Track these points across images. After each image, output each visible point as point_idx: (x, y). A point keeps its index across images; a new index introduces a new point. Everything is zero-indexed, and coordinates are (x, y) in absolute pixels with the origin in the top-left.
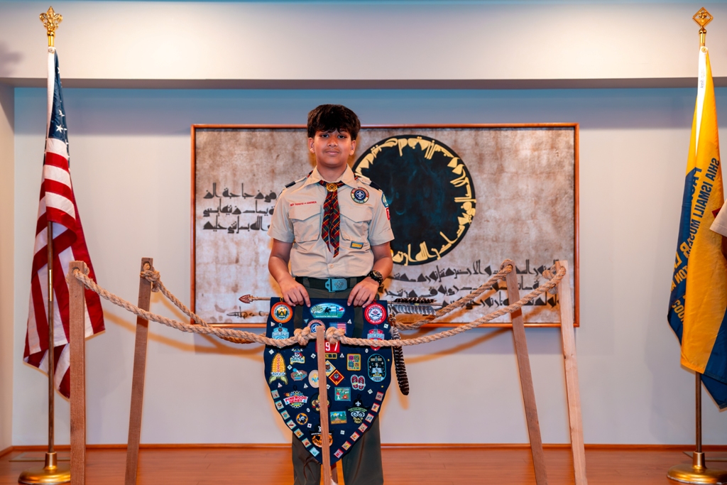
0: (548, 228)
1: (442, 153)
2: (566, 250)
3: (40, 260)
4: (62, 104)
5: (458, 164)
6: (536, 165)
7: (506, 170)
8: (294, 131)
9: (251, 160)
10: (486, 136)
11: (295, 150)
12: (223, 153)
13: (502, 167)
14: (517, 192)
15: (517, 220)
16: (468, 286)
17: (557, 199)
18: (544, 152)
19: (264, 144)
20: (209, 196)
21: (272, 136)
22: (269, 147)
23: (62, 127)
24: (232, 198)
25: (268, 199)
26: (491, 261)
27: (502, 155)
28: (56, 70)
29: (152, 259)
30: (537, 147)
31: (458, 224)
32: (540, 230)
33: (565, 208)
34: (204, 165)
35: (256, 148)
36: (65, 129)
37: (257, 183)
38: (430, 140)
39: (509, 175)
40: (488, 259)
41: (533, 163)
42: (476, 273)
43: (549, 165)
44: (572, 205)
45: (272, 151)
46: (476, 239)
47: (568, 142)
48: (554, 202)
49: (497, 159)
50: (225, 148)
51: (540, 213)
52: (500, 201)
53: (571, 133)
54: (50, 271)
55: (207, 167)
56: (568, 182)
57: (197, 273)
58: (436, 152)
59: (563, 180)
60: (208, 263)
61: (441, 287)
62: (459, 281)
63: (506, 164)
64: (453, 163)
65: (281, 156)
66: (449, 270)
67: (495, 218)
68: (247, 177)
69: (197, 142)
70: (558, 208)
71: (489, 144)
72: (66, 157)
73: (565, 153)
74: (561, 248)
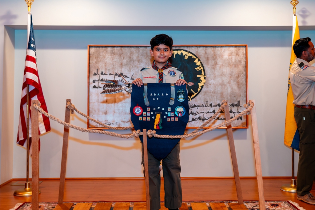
0: (235, 87)
1: (191, 57)
2: (243, 97)
3: (24, 101)
4: (33, 36)
5: (198, 61)
6: (230, 61)
7: (218, 64)
8: (131, 48)
9: (113, 59)
10: (210, 50)
11: (131, 55)
12: (101, 57)
13: (216, 62)
14: (223, 73)
15: (222, 84)
16: (203, 112)
17: (239, 76)
18: (233, 56)
19: (118, 53)
20: (95, 74)
21: (121, 49)
22: (120, 54)
23: (33, 45)
24: (105, 75)
25: (119, 76)
26: (212, 101)
27: (216, 57)
28: (31, 21)
29: (71, 100)
30: (230, 54)
31: (198, 86)
32: (232, 89)
33: (242, 79)
34: (93, 61)
35: (115, 54)
36: (35, 46)
37: (115, 69)
38: (187, 51)
39: (219, 66)
40: (211, 101)
41: (229, 61)
42: (206, 106)
43: (235, 62)
44: (245, 78)
45: (121, 56)
46: (206, 92)
47: (243, 52)
48: (238, 77)
49: (214, 59)
50: (102, 55)
51: (232, 81)
52: (216, 76)
53: (244, 48)
54: (28, 105)
55: (95, 62)
56: (243, 69)
57: (90, 106)
58: (189, 56)
59: (241, 68)
60: (94, 102)
61: (192, 112)
62: (199, 110)
63: (218, 61)
64: (196, 61)
65: (125, 58)
66: (195, 105)
67: (213, 83)
68: (111, 66)
69: (90, 52)
70: (239, 79)
71: (211, 53)
72: (35, 57)
73: (242, 57)
74: (240, 96)
